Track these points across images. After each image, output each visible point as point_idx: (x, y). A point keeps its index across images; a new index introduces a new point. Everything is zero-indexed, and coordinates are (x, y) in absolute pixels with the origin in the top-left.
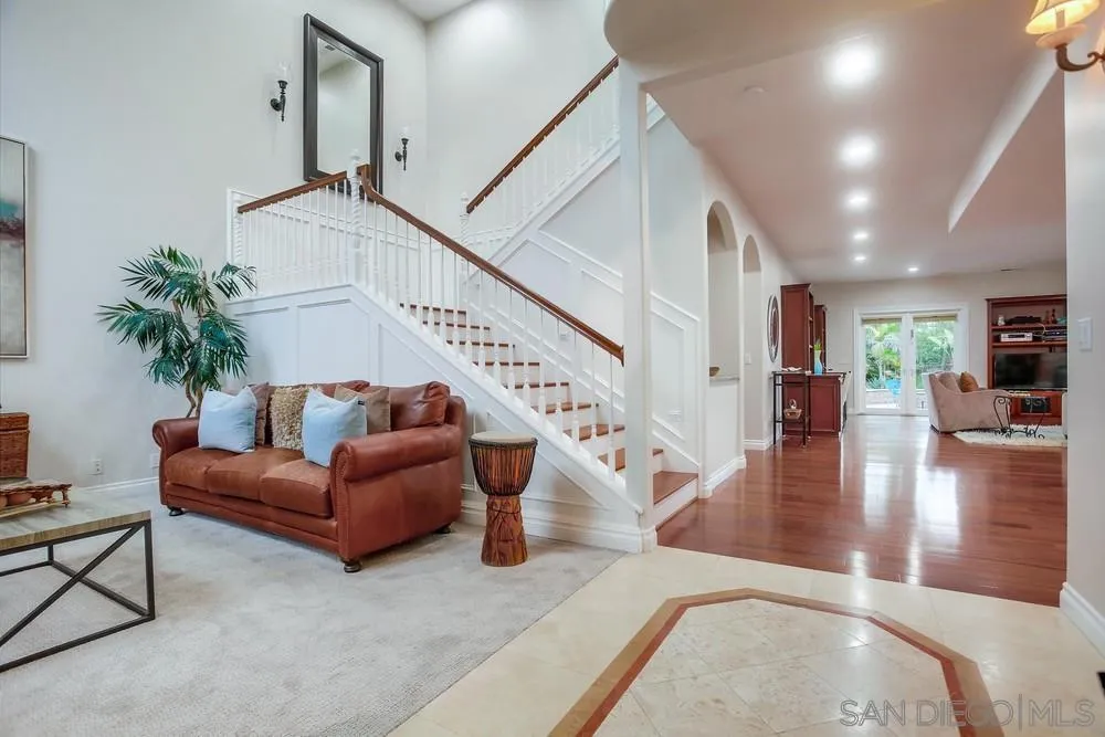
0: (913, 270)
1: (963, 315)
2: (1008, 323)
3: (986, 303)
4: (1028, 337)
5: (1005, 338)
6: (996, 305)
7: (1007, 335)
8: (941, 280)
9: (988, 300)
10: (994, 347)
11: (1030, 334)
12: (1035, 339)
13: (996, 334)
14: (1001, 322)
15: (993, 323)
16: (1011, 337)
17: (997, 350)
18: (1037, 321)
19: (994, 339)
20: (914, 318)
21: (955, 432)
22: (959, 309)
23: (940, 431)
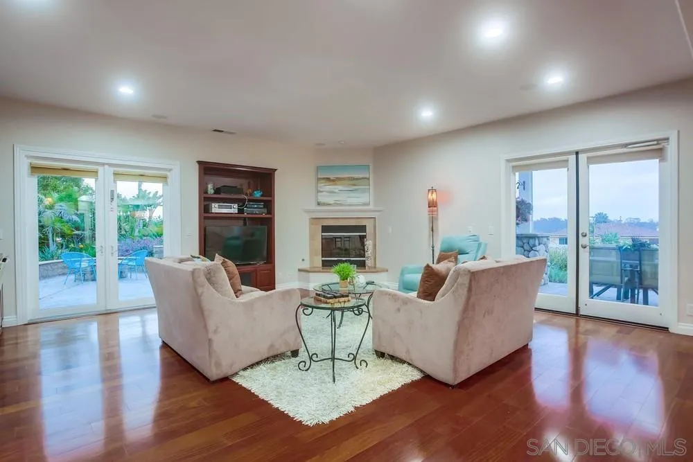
0: (126, 90)
1: (174, 176)
2: (217, 191)
3: (197, 165)
4: (233, 209)
5: (216, 208)
6: (206, 169)
7: (217, 205)
9: (199, 163)
10: (206, 218)
11: (236, 206)
12: (241, 211)
13: (206, 203)
15: (206, 192)
16: (220, 207)
17: (208, 222)
18: (240, 191)
19: (205, 209)
20: (115, 174)
21: (237, 374)
22: (170, 170)
23: (212, 380)
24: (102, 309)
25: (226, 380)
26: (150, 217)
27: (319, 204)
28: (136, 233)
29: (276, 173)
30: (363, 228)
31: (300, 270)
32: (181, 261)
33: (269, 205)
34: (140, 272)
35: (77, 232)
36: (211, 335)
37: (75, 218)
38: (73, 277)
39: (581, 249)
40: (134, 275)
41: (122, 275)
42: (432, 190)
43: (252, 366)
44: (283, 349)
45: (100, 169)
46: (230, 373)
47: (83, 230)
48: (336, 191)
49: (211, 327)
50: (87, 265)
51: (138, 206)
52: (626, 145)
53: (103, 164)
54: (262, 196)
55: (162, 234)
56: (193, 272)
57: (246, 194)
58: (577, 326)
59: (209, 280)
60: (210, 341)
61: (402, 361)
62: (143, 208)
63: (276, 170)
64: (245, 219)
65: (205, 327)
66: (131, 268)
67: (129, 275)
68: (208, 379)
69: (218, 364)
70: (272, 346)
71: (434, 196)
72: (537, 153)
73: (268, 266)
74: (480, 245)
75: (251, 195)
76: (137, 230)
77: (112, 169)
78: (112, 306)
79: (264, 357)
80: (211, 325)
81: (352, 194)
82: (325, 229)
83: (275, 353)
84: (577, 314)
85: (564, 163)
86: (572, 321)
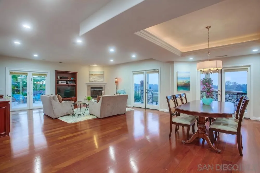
0: (36, 56)
1: (49, 75)
2: (61, 78)
4: (65, 83)
5: (60, 83)
6: (58, 72)
7: (60, 82)
8: (43, 62)
9: (56, 71)
10: (57, 85)
11: (66, 82)
12: (67, 83)
13: (58, 81)
14: (59, 78)
15: (57, 78)
16: (61, 82)
17: (58, 86)
18: (67, 78)
19: (57, 83)
20: (32, 74)
21: (59, 118)
22: (47, 73)
23: (54, 118)
24: (28, 108)
25: (56, 118)
26: (43, 84)
27: (90, 81)
28: (38, 89)
29: (77, 73)
30: (102, 88)
31: (84, 99)
32: (48, 95)
33: (75, 82)
34: (39, 101)
35: (16, 88)
36: (53, 110)
37: (16, 84)
38: (17, 102)
39: (146, 93)
40: (37, 102)
41: (34, 102)
42: (116, 78)
43: (63, 116)
44: (70, 113)
45: (28, 73)
46: (58, 117)
47: (19, 88)
48: (95, 78)
49: (53, 108)
50: (22, 98)
51: (39, 80)
52: (153, 70)
53: (29, 72)
54: (73, 79)
55: (45, 89)
56: (50, 97)
57: (69, 79)
58: (145, 111)
59: (53, 99)
60: (53, 111)
61: (94, 115)
62: (40, 81)
63: (77, 72)
64: (69, 85)
65: (52, 108)
66: (36, 100)
67: (35, 102)
68: (53, 119)
69: (55, 115)
70: (67, 113)
71: (117, 80)
72: (137, 70)
73: (75, 98)
74: (124, 92)
75: (70, 79)
76: (38, 88)
77: (32, 73)
78: (31, 108)
79: (66, 114)
80: (54, 107)
81: (99, 79)
82: (91, 88)
83: (68, 114)
84: (145, 108)
85: (143, 73)
86: (144, 110)
